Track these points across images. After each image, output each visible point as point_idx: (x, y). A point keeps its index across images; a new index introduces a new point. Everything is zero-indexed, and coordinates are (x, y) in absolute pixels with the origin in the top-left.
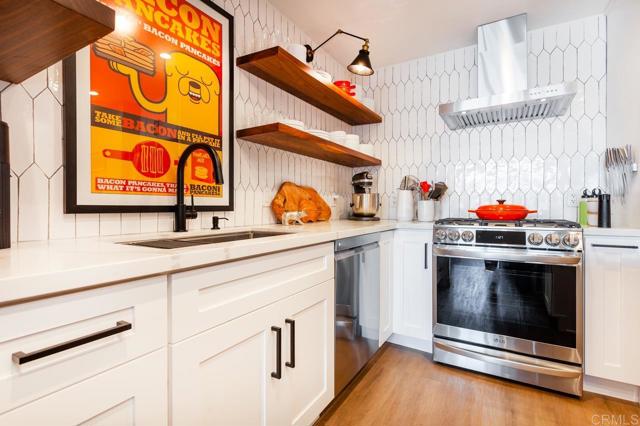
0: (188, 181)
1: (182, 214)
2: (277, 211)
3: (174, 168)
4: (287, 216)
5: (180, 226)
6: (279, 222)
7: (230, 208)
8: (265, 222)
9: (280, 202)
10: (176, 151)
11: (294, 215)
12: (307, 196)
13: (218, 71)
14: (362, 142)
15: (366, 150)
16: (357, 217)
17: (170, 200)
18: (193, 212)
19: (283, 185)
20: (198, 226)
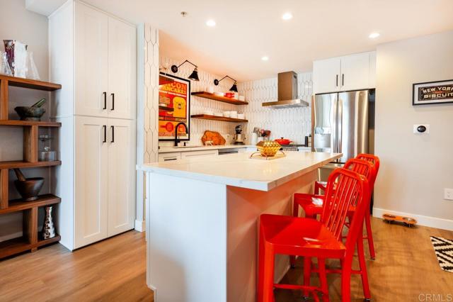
0: (178, 132)
1: (176, 141)
2: (204, 140)
3: (175, 129)
4: (207, 142)
5: (176, 145)
6: (204, 144)
7: (189, 140)
8: (200, 143)
9: (205, 137)
10: (175, 124)
11: (209, 142)
12: (214, 135)
13: (186, 99)
14: (238, 113)
15: (241, 117)
16: (236, 143)
17: (174, 138)
18: (179, 141)
19: (206, 132)
20: (180, 144)
